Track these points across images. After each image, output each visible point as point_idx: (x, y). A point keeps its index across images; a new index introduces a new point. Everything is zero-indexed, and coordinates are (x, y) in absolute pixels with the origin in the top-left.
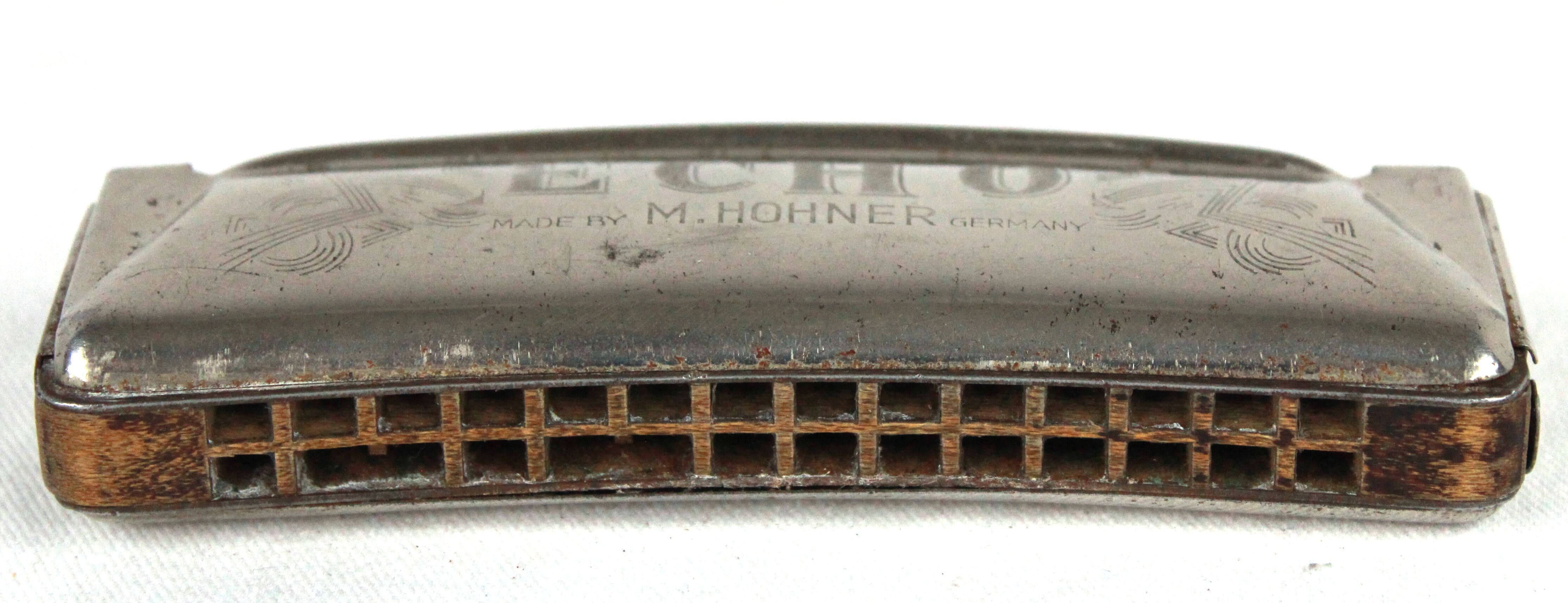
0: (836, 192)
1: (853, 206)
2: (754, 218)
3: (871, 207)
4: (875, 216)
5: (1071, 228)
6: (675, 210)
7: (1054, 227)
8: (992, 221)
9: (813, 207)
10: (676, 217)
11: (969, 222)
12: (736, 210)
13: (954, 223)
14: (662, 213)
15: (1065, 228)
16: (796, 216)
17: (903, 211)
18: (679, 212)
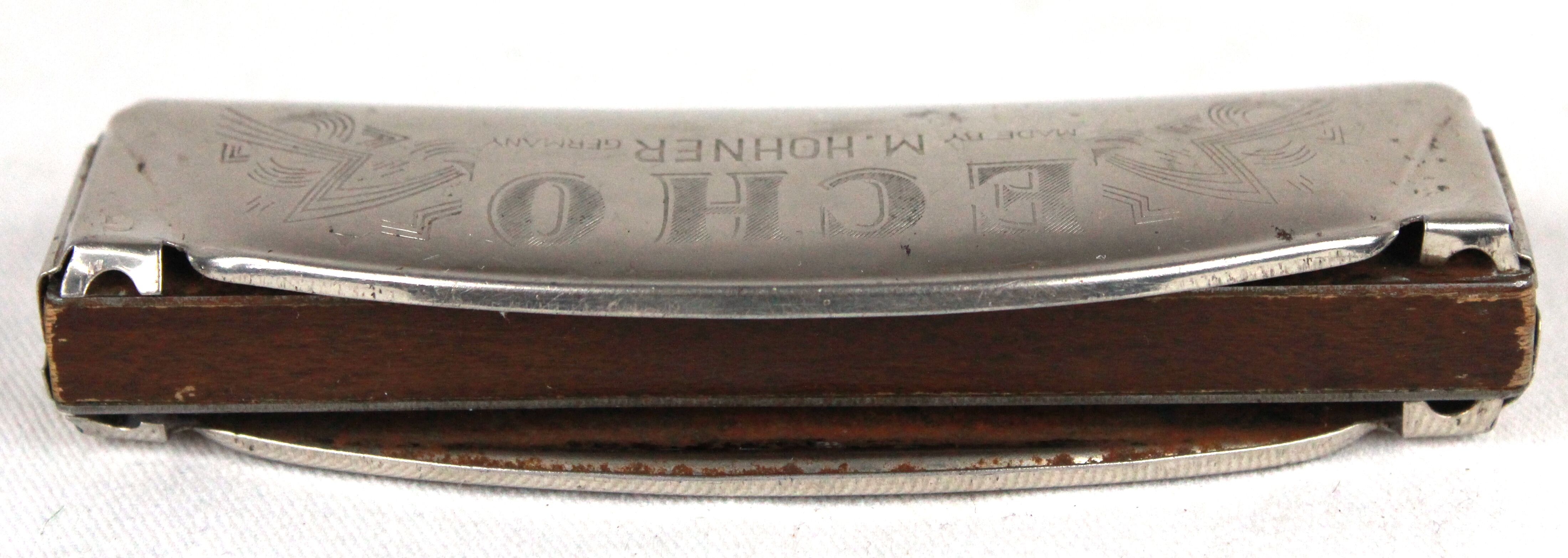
0: (733, 175)
1: (717, 158)
2: (817, 142)
3: (699, 158)
4: (695, 149)
5: (502, 140)
6: (896, 148)
7: (519, 140)
8: (579, 146)
9: (757, 157)
10: (895, 141)
11: (603, 145)
12: (835, 148)
13: (617, 143)
14: (909, 145)
15: (508, 140)
16: (774, 145)
17: (667, 156)
18: (892, 146)
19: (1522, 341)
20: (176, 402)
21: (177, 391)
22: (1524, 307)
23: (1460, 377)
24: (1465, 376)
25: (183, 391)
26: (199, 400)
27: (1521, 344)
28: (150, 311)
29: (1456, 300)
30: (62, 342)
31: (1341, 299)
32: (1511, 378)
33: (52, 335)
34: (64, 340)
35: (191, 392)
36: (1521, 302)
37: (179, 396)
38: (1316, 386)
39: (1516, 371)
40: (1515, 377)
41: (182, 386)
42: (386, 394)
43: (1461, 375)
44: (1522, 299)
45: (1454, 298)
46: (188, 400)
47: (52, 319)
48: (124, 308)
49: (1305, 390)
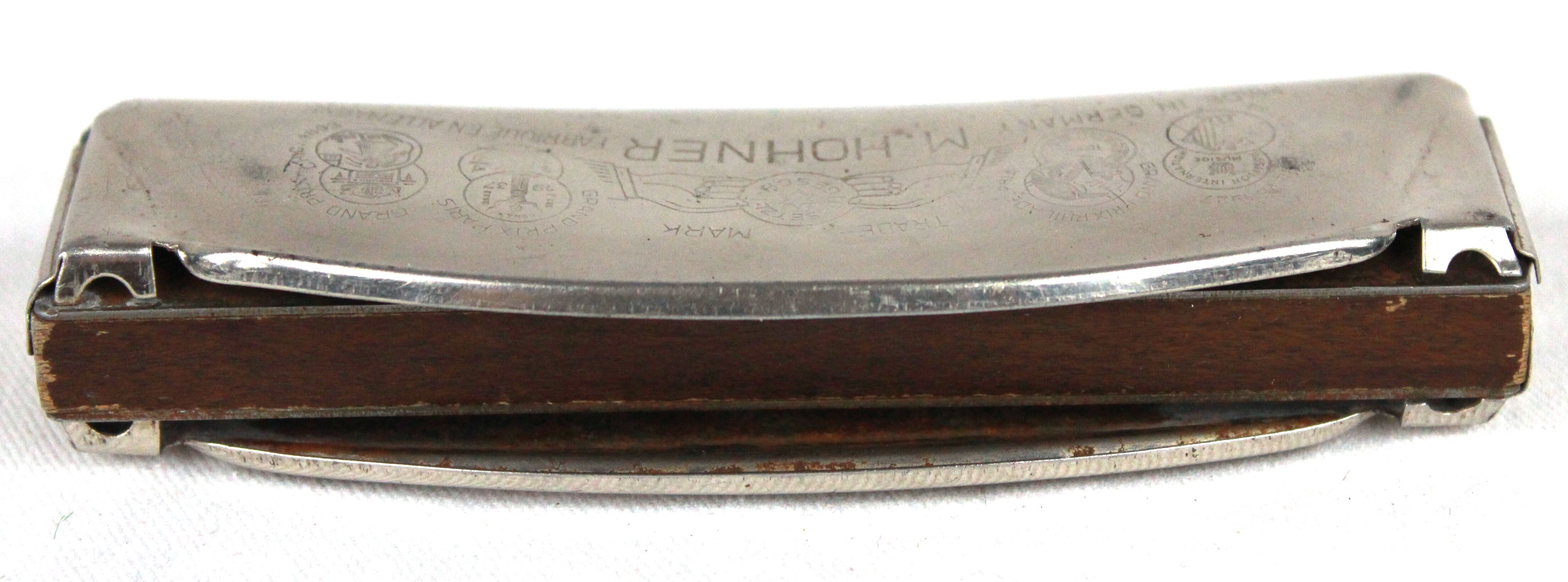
19: (47, 368)
20: (1406, 297)
21: (1405, 306)
22: (52, 401)
23: (104, 332)
24: (99, 334)
25: (1398, 306)
26: (1381, 299)
27: (48, 366)
28: (1417, 384)
29: (120, 407)
30: (1512, 354)
31: (234, 407)
32: (51, 332)
33: (1521, 360)
34: (1510, 356)
35: (1389, 305)
36: (55, 405)
37: (1403, 302)
38: (249, 322)
39: (48, 339)
40: (48, 332)
41: (1398, 311)
42: (1193, 306)
43: (102, 334)
44: (53, 407)
45: (123, 409)
46: (1395, 298)
47: (1518, 376)
48: (1445, 387)
49: (259, 318)
